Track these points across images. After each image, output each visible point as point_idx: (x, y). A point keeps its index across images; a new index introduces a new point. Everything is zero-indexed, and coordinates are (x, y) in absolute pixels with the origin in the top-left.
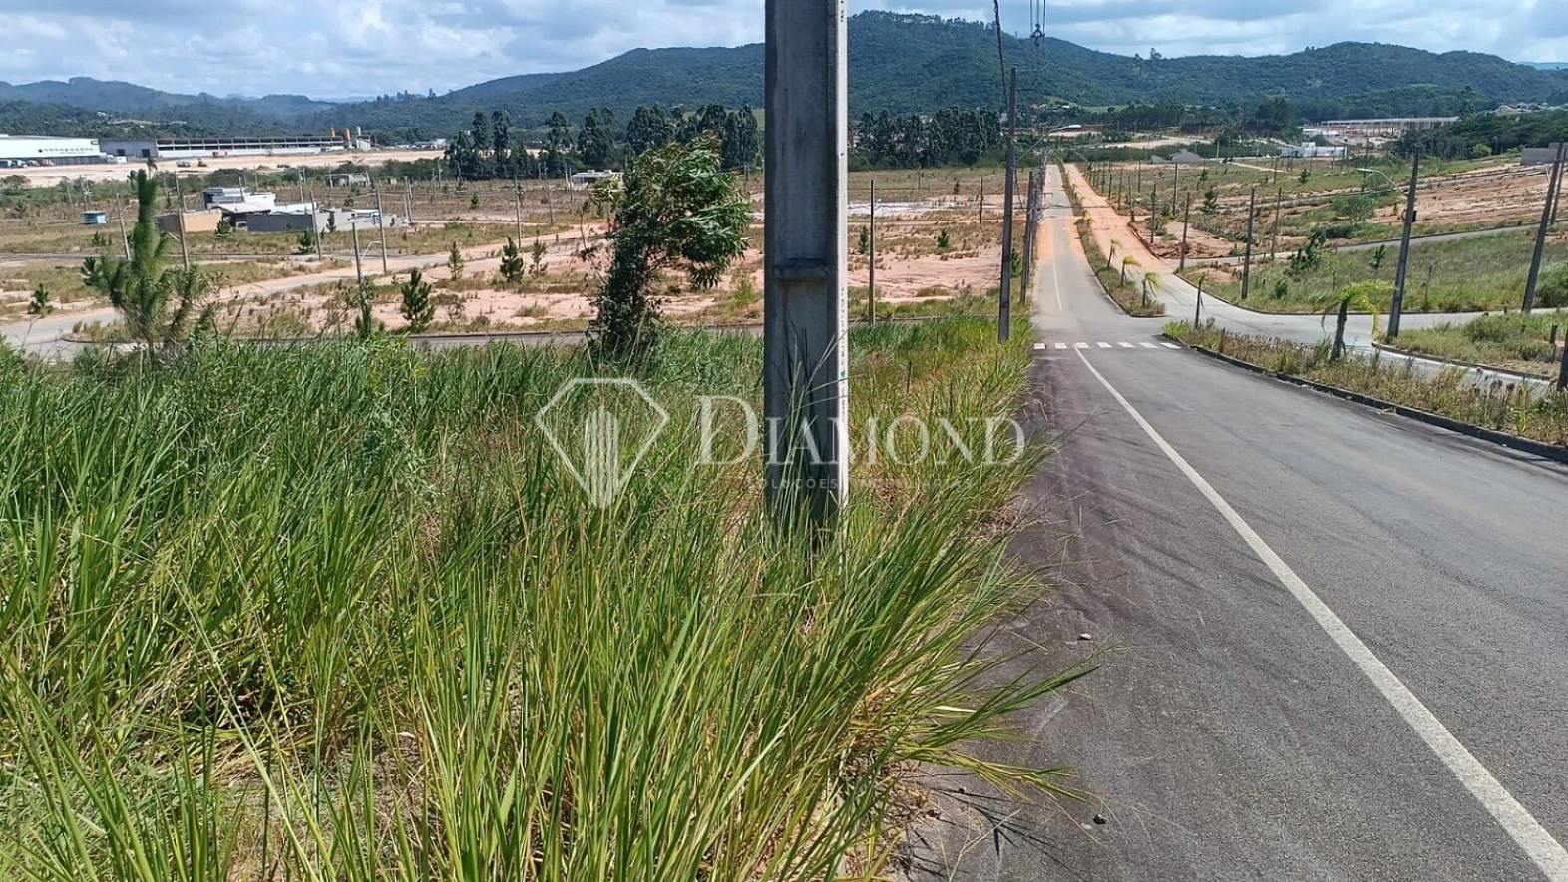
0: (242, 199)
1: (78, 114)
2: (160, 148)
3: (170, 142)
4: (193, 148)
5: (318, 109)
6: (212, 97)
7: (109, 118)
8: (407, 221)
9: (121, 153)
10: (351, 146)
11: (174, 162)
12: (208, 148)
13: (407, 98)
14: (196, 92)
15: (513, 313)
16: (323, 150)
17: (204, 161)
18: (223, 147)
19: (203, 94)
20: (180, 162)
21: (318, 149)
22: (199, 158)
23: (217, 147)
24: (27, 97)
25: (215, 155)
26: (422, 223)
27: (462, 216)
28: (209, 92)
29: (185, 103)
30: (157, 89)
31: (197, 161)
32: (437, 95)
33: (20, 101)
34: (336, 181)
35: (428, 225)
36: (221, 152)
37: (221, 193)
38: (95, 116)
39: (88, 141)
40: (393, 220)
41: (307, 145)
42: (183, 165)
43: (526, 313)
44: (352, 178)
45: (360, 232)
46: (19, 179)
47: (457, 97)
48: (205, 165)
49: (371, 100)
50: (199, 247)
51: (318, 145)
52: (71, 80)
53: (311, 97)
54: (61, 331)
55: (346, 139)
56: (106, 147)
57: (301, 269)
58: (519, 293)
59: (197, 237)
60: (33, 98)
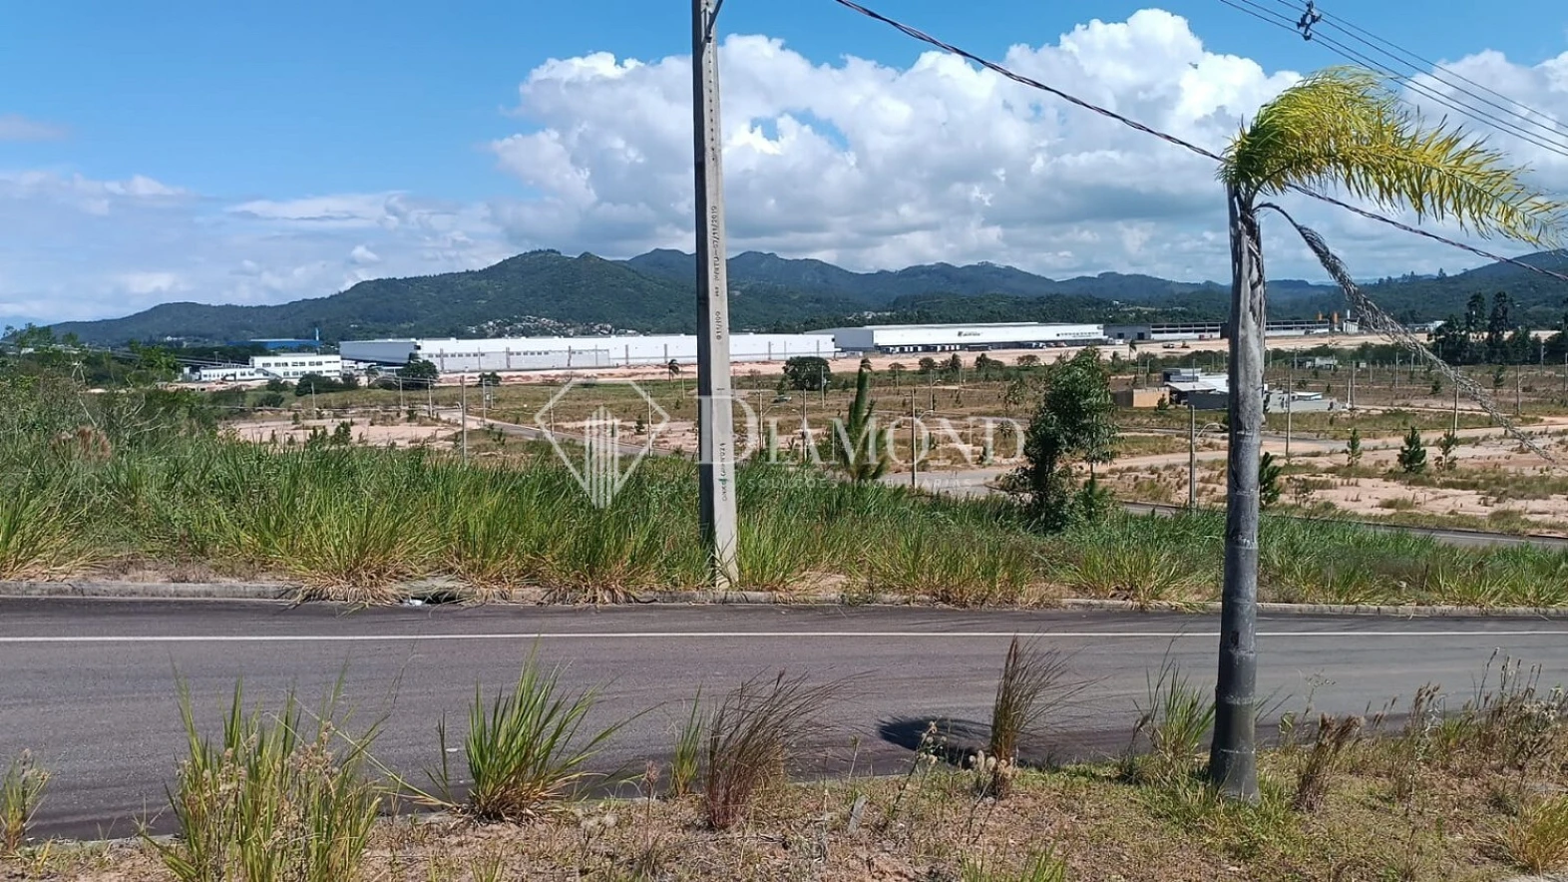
0: (1195, 379)
1: (1098, 303)
2: (1154, 332)
3: (1162, 327)
4: (1183, 332)
5: (1315, 293)
6: (1216, 285)
7: (1122, 306)
8: (1348, 405)
9: (1120, 336)
10: (1336, 329)
11: (1161, 344)
12: (1196, 331)
13: (1413, 280)
14: (1201, 280)
15: (1377, 502)
16: (1307, 333)
17: (1188, 343)
18: (1210, 331)
19: (1208, 283)
20: (1166, 344)
21: (1302, 332)
22: (1184, 341)
23: (1203, 331)
24: (1063, 291)
25: (1201, 338)
26: (1362, 409)
27: (1412, 403)
28: (1214, 281)
29: (1190, 291)
30: (1168, 279)
31: (1181, 344)
32: (1448, 275)
33: (1057, 295)
34: (1300, 364)
35: (1368, 411)
36: (1207, 335)
37: (1178, 373)
38: (1111, 305)
39: (1095, 326)
40: (1331, 405)
41: (1291, 329)
42: (1168, 347)
43: (1389, 504)
44: (1318, 361)
45: (1292, 414)
46: (1032, 358)
47: (1472, 277)
48: (1188, 347)
49: (1373, 283)
50: (1137, 419)
51: (1303, 328)
52: (1100, 275)
53: (1311, 282)
54: (985, 478)
55: (1332, 322)
56: (1110, 331)
57: (1210, 445)
58: (1410, 484)
59: (1142, 411)
60: (1067, 292)
